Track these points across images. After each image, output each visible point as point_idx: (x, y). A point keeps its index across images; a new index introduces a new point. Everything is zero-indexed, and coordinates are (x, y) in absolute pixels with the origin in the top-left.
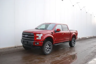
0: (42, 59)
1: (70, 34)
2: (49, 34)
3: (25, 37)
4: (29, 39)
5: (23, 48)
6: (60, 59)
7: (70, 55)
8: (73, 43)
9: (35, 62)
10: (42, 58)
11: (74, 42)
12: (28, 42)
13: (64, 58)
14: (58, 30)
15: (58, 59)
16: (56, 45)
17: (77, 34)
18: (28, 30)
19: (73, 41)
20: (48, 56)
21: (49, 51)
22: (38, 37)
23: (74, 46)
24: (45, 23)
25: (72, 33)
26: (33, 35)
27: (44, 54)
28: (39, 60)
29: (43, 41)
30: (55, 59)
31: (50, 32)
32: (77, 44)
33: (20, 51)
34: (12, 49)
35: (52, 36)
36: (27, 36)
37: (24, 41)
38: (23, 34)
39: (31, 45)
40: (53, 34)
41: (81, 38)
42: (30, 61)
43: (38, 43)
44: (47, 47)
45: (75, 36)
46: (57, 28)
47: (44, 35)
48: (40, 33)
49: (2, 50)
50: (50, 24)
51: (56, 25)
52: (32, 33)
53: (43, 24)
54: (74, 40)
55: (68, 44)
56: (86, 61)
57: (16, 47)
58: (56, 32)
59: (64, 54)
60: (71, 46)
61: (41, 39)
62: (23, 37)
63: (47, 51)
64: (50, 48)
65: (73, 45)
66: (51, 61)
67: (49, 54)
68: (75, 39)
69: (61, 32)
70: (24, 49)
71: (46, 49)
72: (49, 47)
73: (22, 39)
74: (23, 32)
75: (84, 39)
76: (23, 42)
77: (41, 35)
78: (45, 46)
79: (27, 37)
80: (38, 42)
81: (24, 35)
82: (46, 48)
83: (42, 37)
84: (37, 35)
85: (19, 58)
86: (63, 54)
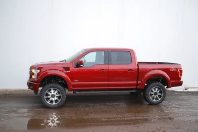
2: (54, 71)
8: (155, 94)
21: (56, 102)
22: (33, 74)
44: (50, 94)
64: (59, 97)
72: (57, 95)
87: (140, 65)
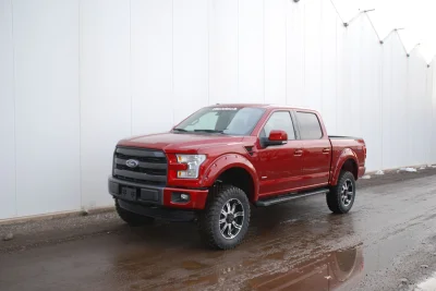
0: (204, 266)
1: (333, 153)
2: (234, 156)
3: (126, 168)
4: (144, 175)
5: (116, 216)
6: (285, 270)
7: (332, 249)
8: (345, 194)
9: (173, 281)
10: (202, 262)
11: (350, 189)
12: (139, 189)
13: (302, 264)
14: (277, 137)
15: (277, 267)
16: (266, 203)
17: (361, 153)
18: (138, 135)
19: (345, 188)
20: (229, 257)
21: (233, 233)
22: (185, 167)
23: (351, 210)
24: (218, 106)
25: (340, 150)
26: (161, 160)
27: (212, 246)
28: (192, 272)
29: (209, 188)
30: (264, 267)
31: (239, 146)
32: (363, 202)
33: (106, 231)
34: (69, 221)
35: (251, 166)
36: (137, 162)
37: (120, 186)
38: (116, 154)
39: (153, 205)
40: (255, 155)
41: (382, 173)
42: (148, 278)
43: (184, 196)
44: (225, 214)
45: (353, 165)
46: (271, 126)
47: (211, 159)
48: (193, 152)
49: (24, 224)
50: (240, 107)
51: (267, 113)
52: (160, 150)
53: (209, 110)
54: (348, 183)
55: (320, 199)
56: (405, 280)
57: (85, 214)
58: (266, 145)
59: (304, 246)
60: (337, 208)
61: (199, 177)
62: (118, 166)
63: (226, 232)
64: (239, 220)
65: (346, 203)
66: (244, 278)
67: (235, 247)
68: (356, 178)
69: (290, 144)
70: (124, 222)
71: (224, 220)
72: (235, 216)
73: (115, 176)
74: (118, 146)
75: (397, 178)
76: (118, 190)
77: (201, 159)
78: (215, 208)
79: (137, 169)
80: (186, 193)
81: (121, 161)
82: (223, 216)
83: (202, 169)
84: (183, 159)
85: (98, 263)
86: (299, 244)
87: (333, 140)
